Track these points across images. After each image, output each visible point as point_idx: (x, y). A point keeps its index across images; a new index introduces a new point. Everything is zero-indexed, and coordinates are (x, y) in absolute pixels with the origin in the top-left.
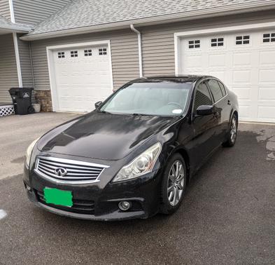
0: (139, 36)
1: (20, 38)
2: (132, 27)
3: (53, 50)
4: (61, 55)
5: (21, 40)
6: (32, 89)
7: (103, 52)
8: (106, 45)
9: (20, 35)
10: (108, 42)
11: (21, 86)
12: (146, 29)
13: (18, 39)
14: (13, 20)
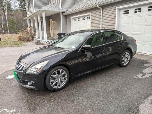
0: (101, 10)
1: (63, 14)
2: (98, 6)
3: (73, 18)
4: (75, 20)
5: (63, 15)
6: (65, 34)
7: (89, 18)
8: (89, 15)
9: (63, 13)
10: (90, 14)
11: (62, 33)
12: (104, 7)
13: (62, 15)
14: (61, 8)
